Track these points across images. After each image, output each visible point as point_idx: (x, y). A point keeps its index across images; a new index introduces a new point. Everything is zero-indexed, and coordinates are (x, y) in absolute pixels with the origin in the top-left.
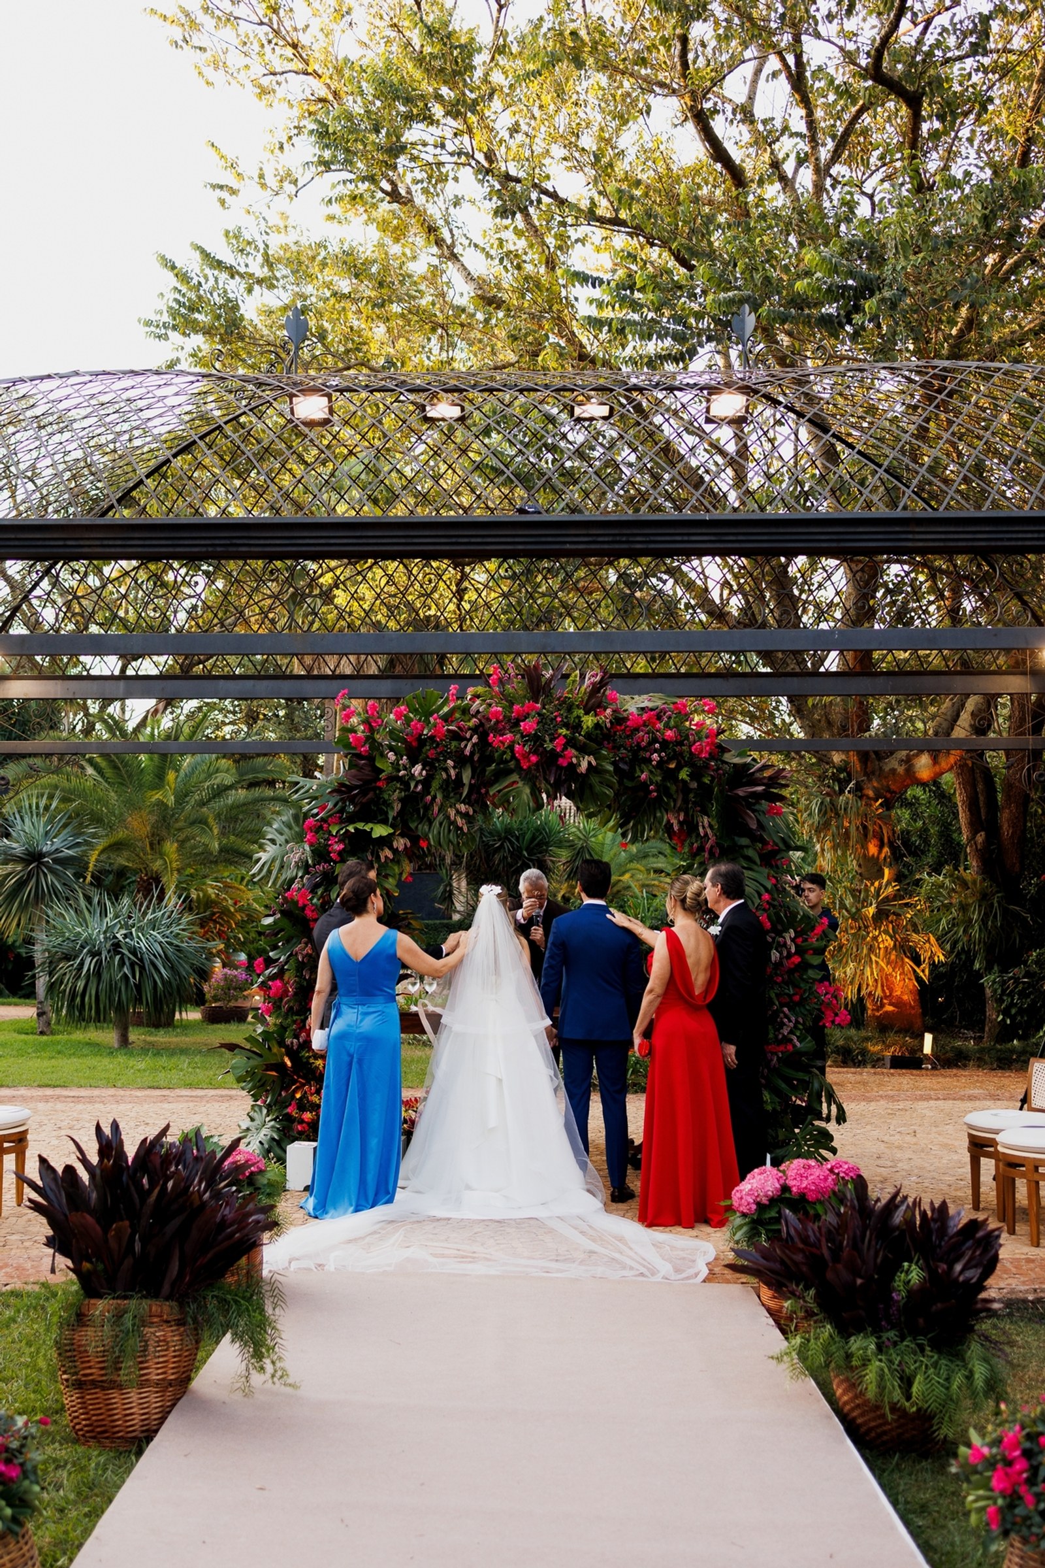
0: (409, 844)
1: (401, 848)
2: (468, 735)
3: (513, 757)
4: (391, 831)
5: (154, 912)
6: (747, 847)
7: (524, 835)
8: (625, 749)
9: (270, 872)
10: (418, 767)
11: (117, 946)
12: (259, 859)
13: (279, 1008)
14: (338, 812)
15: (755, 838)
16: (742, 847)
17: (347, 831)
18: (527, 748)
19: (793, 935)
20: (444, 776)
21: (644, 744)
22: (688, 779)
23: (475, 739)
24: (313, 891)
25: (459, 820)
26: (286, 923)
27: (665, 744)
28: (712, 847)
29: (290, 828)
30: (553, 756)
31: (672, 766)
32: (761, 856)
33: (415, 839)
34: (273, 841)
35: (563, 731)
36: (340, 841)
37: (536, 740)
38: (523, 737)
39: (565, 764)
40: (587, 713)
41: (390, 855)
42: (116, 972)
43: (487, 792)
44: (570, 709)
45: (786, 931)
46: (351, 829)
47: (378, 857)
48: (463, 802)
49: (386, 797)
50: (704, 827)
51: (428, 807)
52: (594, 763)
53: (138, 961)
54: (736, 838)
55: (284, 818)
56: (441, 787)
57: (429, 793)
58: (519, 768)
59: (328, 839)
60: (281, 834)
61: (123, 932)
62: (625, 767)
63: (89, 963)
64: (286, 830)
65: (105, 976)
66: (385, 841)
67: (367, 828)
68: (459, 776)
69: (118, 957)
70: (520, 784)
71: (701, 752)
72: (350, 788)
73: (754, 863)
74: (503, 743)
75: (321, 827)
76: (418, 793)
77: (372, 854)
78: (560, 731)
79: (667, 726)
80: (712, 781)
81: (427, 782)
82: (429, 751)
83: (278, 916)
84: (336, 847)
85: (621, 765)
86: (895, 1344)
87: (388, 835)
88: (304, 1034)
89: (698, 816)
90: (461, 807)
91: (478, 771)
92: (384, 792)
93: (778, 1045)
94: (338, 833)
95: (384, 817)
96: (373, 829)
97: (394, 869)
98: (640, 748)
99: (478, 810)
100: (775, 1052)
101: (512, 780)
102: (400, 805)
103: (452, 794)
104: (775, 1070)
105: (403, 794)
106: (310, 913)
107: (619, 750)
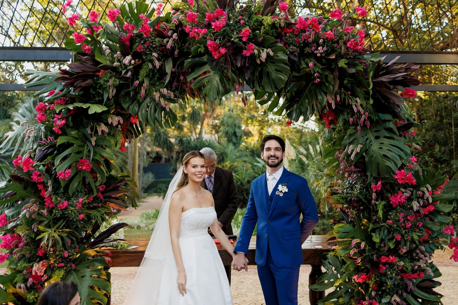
1: (115, 124)
2: (170, 33)
3: (206, 51)
4: (105, 109)
6: (389, 121)
8: (295, 46)
9: (13, 145)
10: (129, 58)
12: (6, 137)
14: (63, 96)
15: (396, 115)
16: (385, 121)
17: (68, 109)
18: (217, 41)
19: (430, 189)
20: (150, 66)
21: (310, 40)
22: (345, 66)
23: (175, 35)
24: (41, 160)
25: (162, 101)
26: (18, 187)
27: (326, 41)
28: (365, 120)
29: (31, 112)
30: (238, 49)
31: (333, 57)
32: (398, 128)
33: (128, 118)
34: (18, 123)
35: (248, 28)
36: (63, 119)
37: (224, 35)
38: (214, 32)
39: (248, 55)
40: (265, 15)
41: (106, 130)
43: (185, 79)
44: (250, 15)
45: (424, 185)
46: (71, 107)
47: (96, 132)
48: (166, 87)
49: (101, 81)
50: (356, 106)
51: (137, 92)
52: (271, 53)
54: (380, 115)
55: (27, 105)
56: (147, 75)
57: (138, 79)
58: (212, 60)
59: (53, 117)
60: (24, 117)
62: (295, 59)
64: (28, 113)
66: (99, 118)
67: (85, 106)
68: (162, 67)
70: (212, 73)
72: (72, 75)
73: (395, 133)
74: (199, 35)
75: (49, 108)
76: (128, 78)
77: (92, 129)
78: (244, 28)
81: (137, 69)
82: (138, 47)
84: (59, 122)
85: (292, 57)
87: (103, 112)
88: (31, 280)
89: (350, 98)
90: (165, 91)
91: (178, 62)
92: (101, 78)
93: (413, 273)
94: (61, 111)
95: (100, 98)
96: (89, 107)
97: (110, 142)
98: (307, 44)
99: (178, 95)
100: (411, 279)
101: (205, 70)
102: (115, 91)
103: (158, 83)
104: (411, 293)
105: (118, 82)
106: (36, 177)
107: (289, 46)
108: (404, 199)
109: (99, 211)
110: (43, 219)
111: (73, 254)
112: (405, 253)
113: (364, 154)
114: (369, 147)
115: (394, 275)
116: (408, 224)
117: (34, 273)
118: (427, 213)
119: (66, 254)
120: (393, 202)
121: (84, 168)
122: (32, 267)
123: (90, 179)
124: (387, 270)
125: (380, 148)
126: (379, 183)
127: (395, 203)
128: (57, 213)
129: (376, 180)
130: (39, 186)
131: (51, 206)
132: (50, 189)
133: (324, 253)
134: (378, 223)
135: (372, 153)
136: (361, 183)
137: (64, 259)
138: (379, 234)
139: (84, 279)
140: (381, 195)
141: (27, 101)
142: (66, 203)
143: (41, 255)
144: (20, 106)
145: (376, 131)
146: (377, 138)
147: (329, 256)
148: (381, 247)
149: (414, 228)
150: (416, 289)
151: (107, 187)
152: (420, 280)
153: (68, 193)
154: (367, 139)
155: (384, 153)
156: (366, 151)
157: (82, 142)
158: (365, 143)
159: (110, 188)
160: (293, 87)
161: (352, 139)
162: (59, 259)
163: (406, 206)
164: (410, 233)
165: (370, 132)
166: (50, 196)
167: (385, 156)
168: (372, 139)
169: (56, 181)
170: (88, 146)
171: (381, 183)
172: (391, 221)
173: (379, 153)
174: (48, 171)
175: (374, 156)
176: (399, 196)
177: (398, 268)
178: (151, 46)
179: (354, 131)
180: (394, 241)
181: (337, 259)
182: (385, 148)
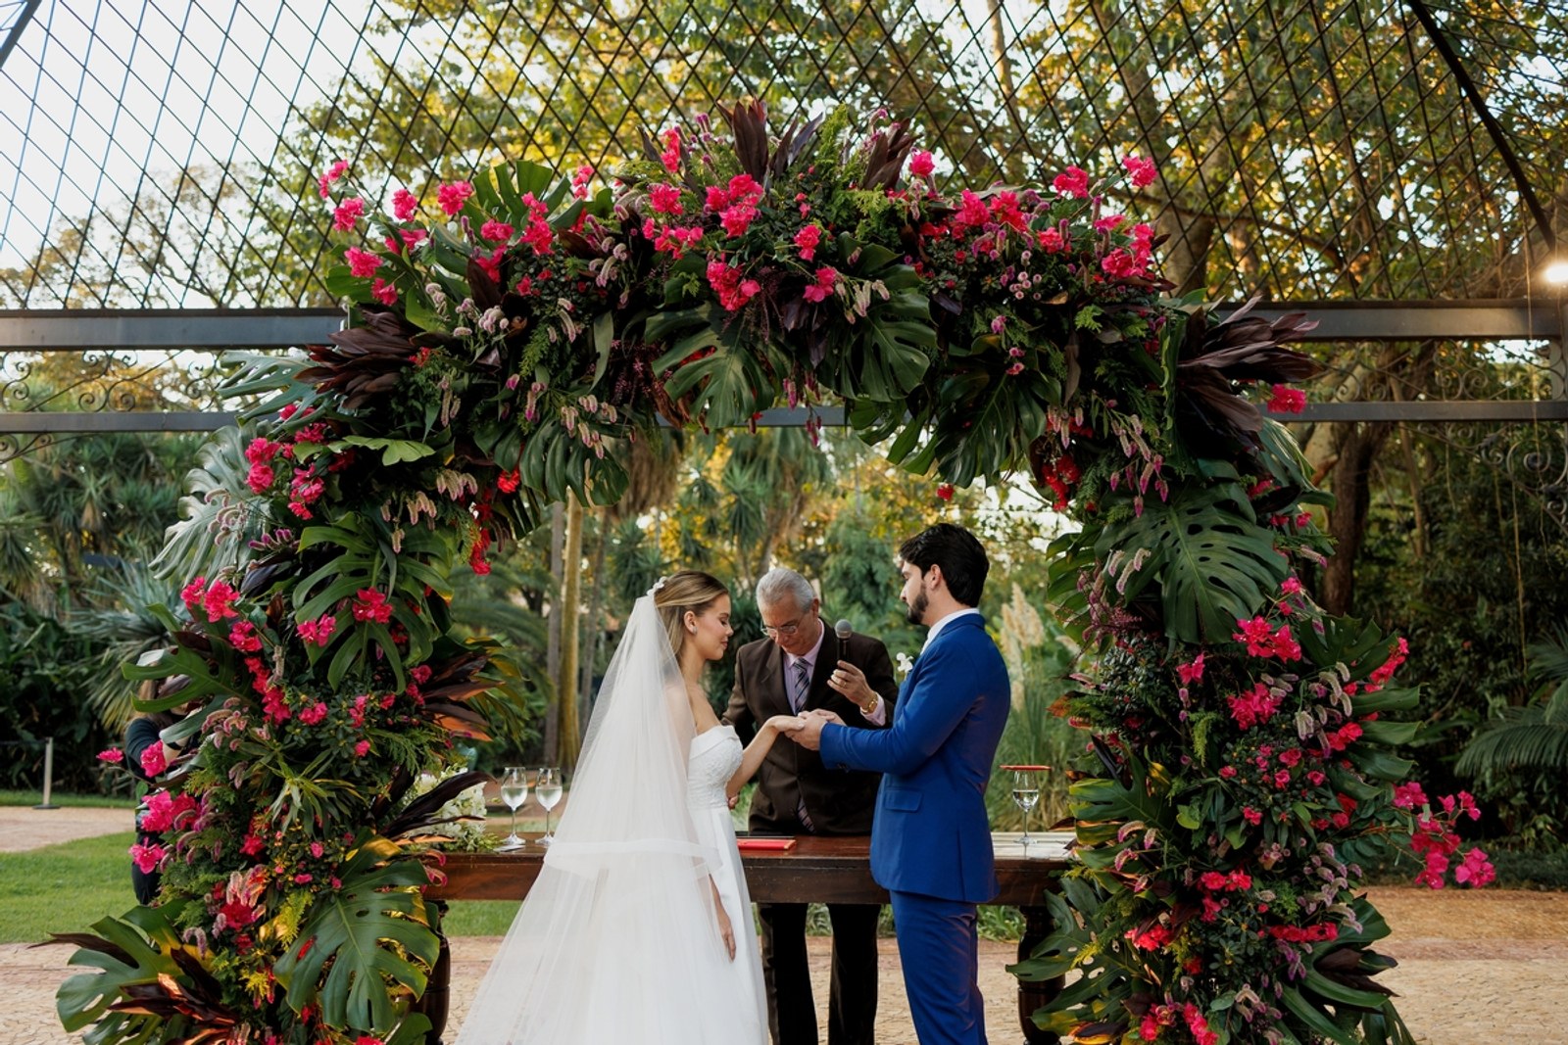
0: (473, 485)
1: (456, 493)
2: (605, 244)
3: (705, 290)
4: (429, 452)
6: (1229, 481)
8: (953, 272)
9: (188, 554)
10: (493, 312)
14: (319, 420)
15: (1248, 465)
16: (1219, 481)
17: (330, 456)
18: (734, 263)
19: (1347, 676)
20: (553, 335)
21: (996, 253)
22: (1095, 325)
23: (619, 251)
25: (584, 429)
26: (197, 665)
27: (1040, 257)
28: (1154, 477)
29: (234, 465)
30: (790, 284)
31: (1062, 300)
32: (1256, 503)
33: (487, 473)
34: (200, 495)
35: (815, 228)
36: (315, 479)
37: (754, 247)
38: (724, 239)
39: (819, 297)
40: (867, 190)
41: (430, 510)
43: (646, 368)
44: (828, 190)
45: (1330, 665)
46: (337, 448)
47: (406, 515)
48: (596, 392)
49: (420, 378)
50: (1130, 439)
51: (515, 404)
52: (884, 293)
54: (1202, 463)
55: (226, 448)
56: (544, 358)
57: (518, 370)
58: (718, 315)
59: (291, 477)
60: (218, 480)
62: (955, 309)
64: (227, 470)
66: (412, 476)
67: (373, 445)
68: (586, 335)
70: (721, 353)
71: (1123, 269)
73: (1244, 517)
74: (679, 245)
75: (282, 454)
76: (492, 367)
77: (394, 509)
78: (808, 226)
79: (1045, 219)
81: (515, 345)
82: (519, 284)
84: (304, 490)
85: (944, 303)
87: (423, 462)
88: (221, 917)
89: (1115, 418)
90: (590, 402)
91: (628, 324)
92: (418, 370)
93: (1304, 927)
94: (310, 460)
95: (416, 424)
96: (386, 447)
97: (444, 544)
98: (988, 268)
99: (628, 415)
100: (1298, 943)
101: (702, 344)
102: (457, 404)
103: (575, 383)
104: (1298, 983)
105: (466, 380)
106: (241, 638)
107: (938, 273)
108: (1273, 705)
109: (412, 738)
110: (257, 753)
111: (337, 852)
112: (1277, 865)
113: (1157, 577)
114: (1173, 559)
115: (1244, 927)
116: (1281, 777)
117: (230, 900)
118: (1341, 748)
119: (318, 850)
120: (1239, 713)
121: (371, 614)
122: (226, 883)
123: (387, 647)
124: (1225, 913)
125: (1203, 559)
126: (1199, 660)
127: (1246, 717)
128: (298, 735)
129: (1192, 649)
130: (249, 662)
131: (279, 717)
132: (279, 670)
133: (1052, 874)
134: (1198, 775)
135: (1179, 575)
136: (1149, 662)
137: (309, 863)
138: (1201, 807)
139: (364, 919)
140: (1205, 695)
141: (226, 438)
142: (320, 708)
143: (251, 851)
144: (209, 453)
145: (1191, 512)
146: (1194, 530)
147: (1065, 881)
148: (1208, 847)
149: (1299, 790)
150: (1313, 971)
151: (436, 672)
152: (1326, 945)
153: (327, 683)
154: (1167, 534)
155: (1215, 574)
156: (1164, 568)
157: (368, 544)
158: (1161, 547)
159: (446, 675)
160: (951, 388)
161: (1122, 535)
162: (298, 861)
163: (1275, 727)
164: (1288, 805)
165: (1174, 515)
166: (279, 688)
167: (1215, 581)
168: (1181, 533)
169: (295, 648)
170: (383, 556)
171: (1205, 662)
172: (1230, 769)
173: (1200, 573)
174: (275, 622)
175: (1187, 581)
176: (1257, 698)
177: (1256, 908)
178: (556, 282)
179: (1125, 513)
180: (1243, 826)
181: (1089, 889)
182: (1216, 558)
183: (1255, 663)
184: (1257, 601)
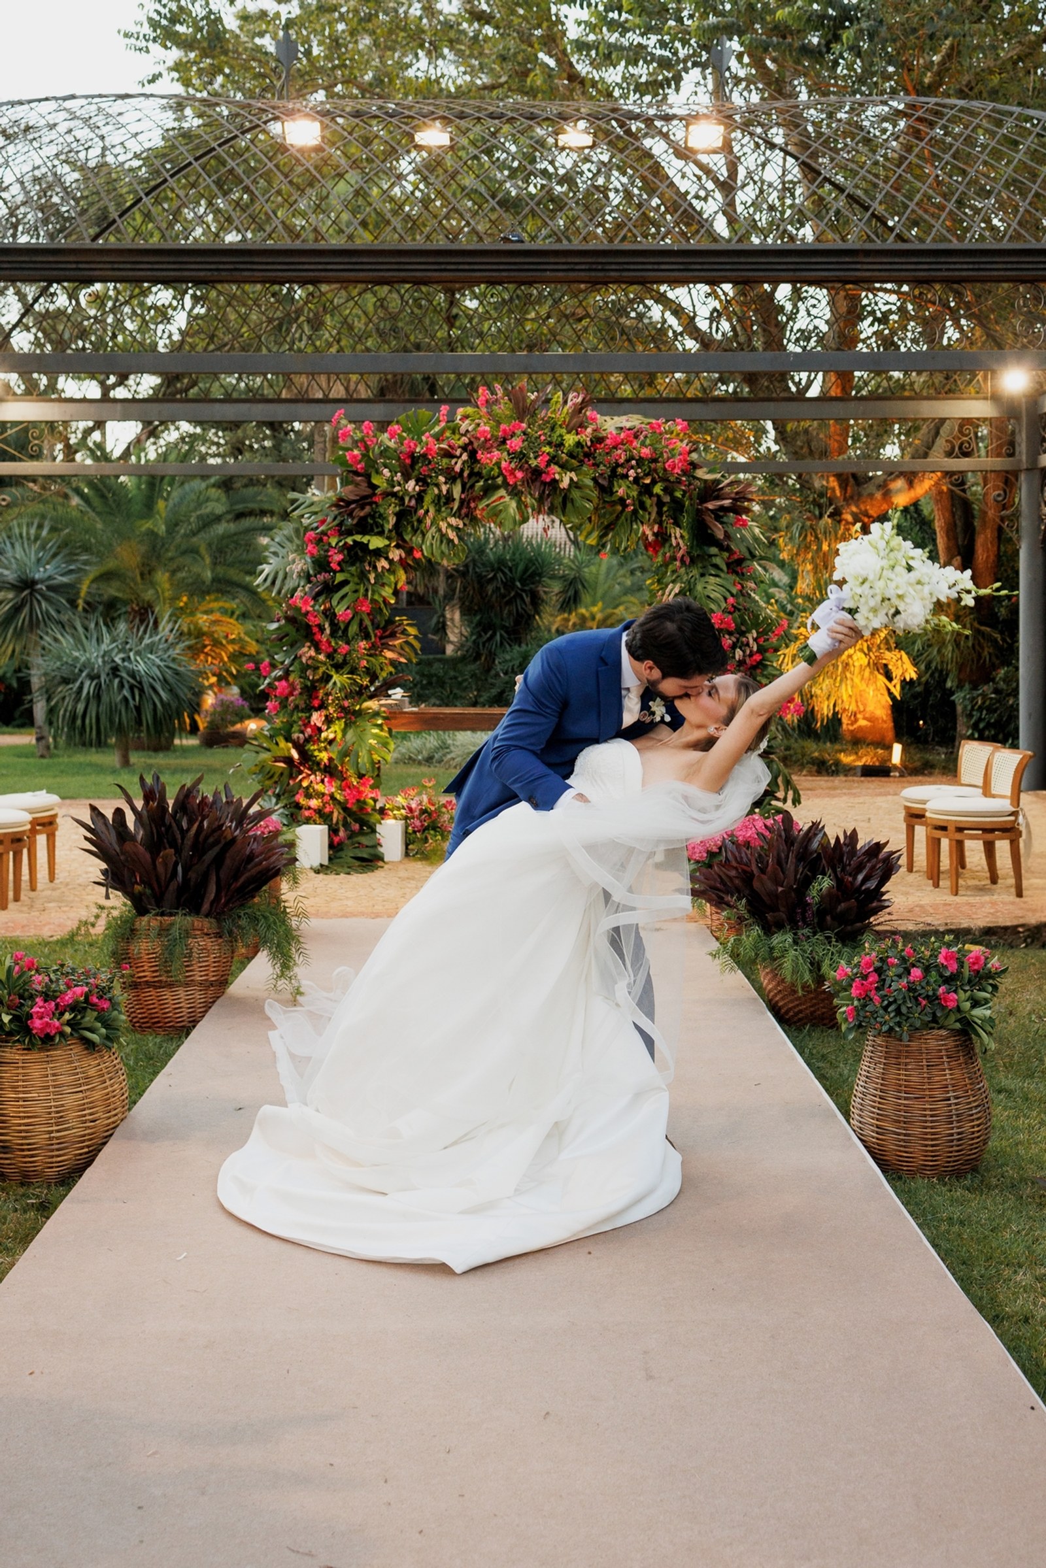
0: (403, 555)
1: (396, 559)
2: (458, 453)
3: (501, 474)
4: (387, 542)
5: (151, 636)
6: (716, 556)
7: (517, 565)
8: (605, 465)
9: (273, 583)
10: (412, 483)
11: (115, 670)
12: (262, 571)
13: (286, 707)
14: (337, 526)
15: (724, 549)
16: (711, 556)
17: (346, 543)
18: (513, 465)
19: (755, 635)
20: (436, 491)
21: (622, 461)
22: (661, 493)
23: (465, 457)
24: (315, 598)
25: (449, 531)
26: (291, 629)
27: (640, 461)
28: (684, 554)
29: (291, 541)
30: (536, 473)
31: (648, 481)
32: (728, 565)
33: (410, 551)
34: (275, 554)
35: (547, 449)
36: (340, 552)
37: (520, 457)
38: (509, 454)
39: (548, 480)
40: (569, 432)
41: (387, 566)
42: (116, 695)
43: (476, 505)
44: (553, 429)
45: (749, 631)
47: (375, 567)
48: (454, 516)
49: (382, 511)
50: (676, 538)
51: (421, 521)
52: (575, 479)
53: (137, 685)
54: (706, 548)
55: (286, 532)
56: (433, 502)
57: (422, 508)
58: (505, 484)
59: (327, 551)
60: (284, 547)
61: (122, 655)
62: (604, 483)
63: (88, 687)
64: (288, 543)
65: (105, 698)
66: (379, 553)
67: (365, 539)
68: (449, 491)
69: (116, 681)
70: (507, 498)
71: (673, 468)
72: (348, 503)
73: (721, 570)
74: (491, 460)
75: (321, 540)
76: (412, 507)
77: (370, 564)
78: (544, 449)
79: (643, 444)
80: (683, 496)
82: (421, 468)
83: (283, 622)
84: (336, 558)
85: (600, 481)
86: (808, 937)
87: (384, 546)
88: (310, 729)
90: (451, 519)
91: (467, 486)
92: (379, 505)
94: (337, 544)
95: (380, 530)
96: (369, 541)
97: (390, 579)
98: (618, 465)
99: (467, 523)
101: (500, 495)
102: (394, 519)
103: (445, 512)
105: (399, 510)
106: (311, 618)
107: (598, 468)
110: (320, 665)
111: (353, 705)
114: (694, 587)
117: (313, 723)
119: (346, 703)
121: (362, 609)
122: (309, 717)
123: (367, 622)
125: (705, 587)
128: (339, 658)
130: (314, 629)
131: (329, 651)
132: (328, 631)
137: (343, 709)
139: (365, 733)
142: (346, 647)
143: (319, 705)
145: (701, 568)
146: (702, 575)
151: (384, 633)
153: (347, 636)
154: (692, 577)
155: (709, 594)
157: (360, 579)
158: (688, 582)
159: (387, 634)
161: (675, 576)
162: (338, 708)
165: (693, 569)
166: (328, 639)
167: (709, 597)
168: (698, 576)
169: (334, 623)
170: (366, 584)
173: (703, 593)
174: (325, 612)
178: (437, 468)
179: (675, 568)
182: (710, 587)
183: (720, 630)
184: (724, 605)
